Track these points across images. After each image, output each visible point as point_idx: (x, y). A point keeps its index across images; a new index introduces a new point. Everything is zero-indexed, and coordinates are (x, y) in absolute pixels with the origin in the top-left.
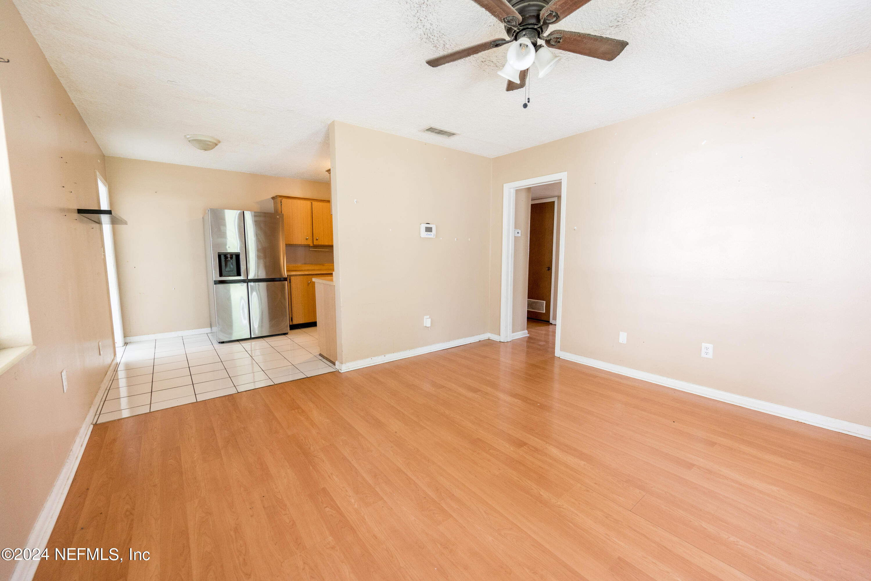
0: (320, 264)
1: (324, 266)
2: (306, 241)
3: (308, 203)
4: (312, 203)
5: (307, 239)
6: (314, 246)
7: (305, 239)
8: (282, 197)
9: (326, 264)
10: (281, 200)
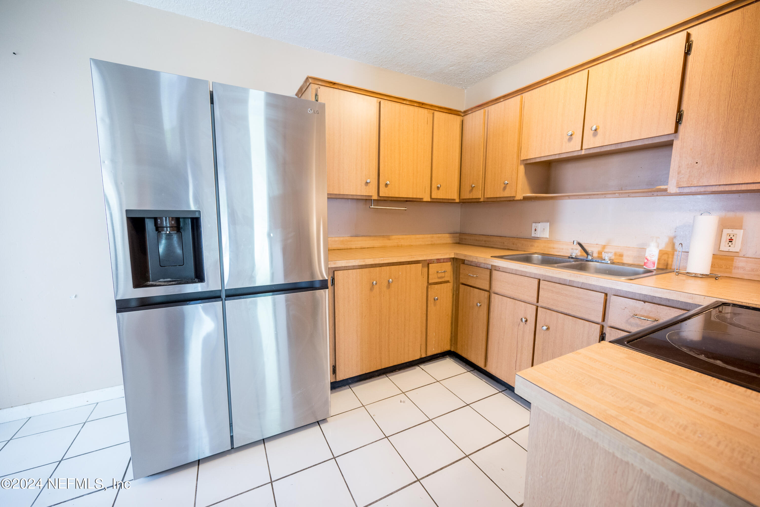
0: (383, 236)
1: (389, 239)
2: (365, 187)
3: (374, 101)
4: (380, 103)
5: (367, 183)
6: (379, 199)
7: (364, 182)
8: (320, 83)
9: (394, 237)
10: (317, 90)
